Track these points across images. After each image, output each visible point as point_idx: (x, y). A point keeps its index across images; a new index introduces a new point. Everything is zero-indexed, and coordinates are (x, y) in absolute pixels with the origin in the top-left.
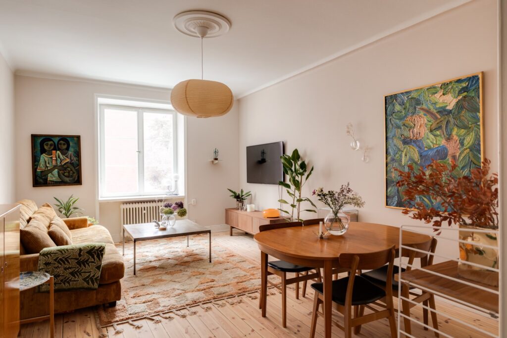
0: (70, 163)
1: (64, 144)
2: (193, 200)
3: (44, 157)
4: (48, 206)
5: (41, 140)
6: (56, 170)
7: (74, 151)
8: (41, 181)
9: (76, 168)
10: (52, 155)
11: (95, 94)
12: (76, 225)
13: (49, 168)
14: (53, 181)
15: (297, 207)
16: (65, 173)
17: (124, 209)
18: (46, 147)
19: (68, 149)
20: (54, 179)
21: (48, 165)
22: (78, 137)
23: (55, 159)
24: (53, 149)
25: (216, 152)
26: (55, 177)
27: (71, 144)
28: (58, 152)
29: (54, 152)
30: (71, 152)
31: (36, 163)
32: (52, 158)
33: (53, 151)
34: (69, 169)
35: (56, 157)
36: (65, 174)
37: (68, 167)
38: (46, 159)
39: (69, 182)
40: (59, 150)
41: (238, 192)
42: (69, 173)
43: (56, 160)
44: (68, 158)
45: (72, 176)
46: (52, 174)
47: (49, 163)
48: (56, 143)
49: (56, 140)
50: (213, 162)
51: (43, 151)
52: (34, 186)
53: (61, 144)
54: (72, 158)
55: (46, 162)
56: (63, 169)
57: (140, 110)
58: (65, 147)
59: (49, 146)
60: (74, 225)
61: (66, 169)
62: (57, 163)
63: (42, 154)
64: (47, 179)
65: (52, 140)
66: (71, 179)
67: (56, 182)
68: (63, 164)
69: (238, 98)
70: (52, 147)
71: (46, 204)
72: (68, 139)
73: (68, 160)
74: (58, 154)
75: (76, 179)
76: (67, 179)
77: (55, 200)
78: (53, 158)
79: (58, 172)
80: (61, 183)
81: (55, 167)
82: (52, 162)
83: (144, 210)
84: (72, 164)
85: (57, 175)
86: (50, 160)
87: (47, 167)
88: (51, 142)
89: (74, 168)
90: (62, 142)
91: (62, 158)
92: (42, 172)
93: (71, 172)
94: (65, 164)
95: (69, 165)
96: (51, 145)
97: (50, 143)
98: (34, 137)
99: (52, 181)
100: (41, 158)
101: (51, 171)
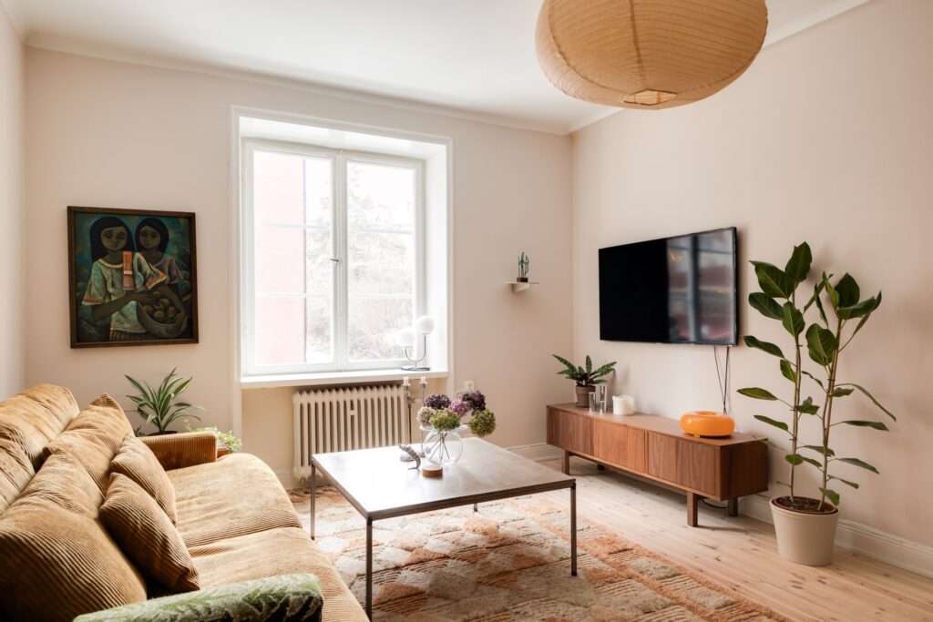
0: (169, 285)
1: (153, 236)
2: (468, 382)
3: (101, 268)
4: (109, 403)
5: (93, 221)
6: (133, 303)
7: (178, 255)
8: (93, 331)
9: (185, 299)
10: (121, 262)
11: (232, 106)
12: (186, 456)
13: (113, 298)
14: (125, 333)
15: (820, 412)
16: (156, 310)
17: (301, 406)
18: (106, 242)
19: (162, 247)
20: (127, 327)
21: (111, 290)
22: (190, 218)
23: (130, 273)
24: (126, 248)
25: (522, 261)
26: (129, 322)
27: (172, 235)
28: (138, 255)
29: (127, 254)
30: (170, 256)
31: (80, 284)
32: (122, 269)
33: (125, 253)
34: (166, 301)
35: (133, 270)
36: (157, 314)
37: (163, 297)
38: (107, 273)
39: (165, 334)
40: (141, 249)
41: (580, 363)
42: (166, 310)
43: (133, 276)
44: (163, 271)
45: (173, 320)
46: (122, 314)
47: (113, 286)
48: (133, 233)
49: (133, 224)
50: (513, 287)
51: (99, 252)
52: (73, 346)
53: (145, 234)
54: (174, 273)
55: (105, 282)
56: (149, 299)
57: (340, 156)
58: (156, 242)
59: (114, 238)
60: (179, 456)
61: (157, 300)
62: (135, 285)
63: (95, 258)
64: (109, 326)
65: (121, 224)
66: (171, 326)
67: (130, 334)
68: (149, 288)
69: (572, 130)
70: (123, 243)
71: (104, 397)
72: (163, 220)
73: (164, 278)
74: (139, 261)
75: (184, 326)
76: (161, 328)
77: (129, 382)
78: (125, 272)
79: (138, 309)
80: (145, 337)
81: (129, 295)
82: (122, 282)
83: (352, 408)
84: (172, 286)
85: (134, 317)
86: (117, 275)
87: (109, 294)
88: (120, 229)
89: (180, 299)
90: (146, 228)
91: (149, 271)
92: (94, 308)
93: (171, 308)
94: (155, 288)
95: (167, 290)
96: (120, 236)
97: (117, 230)
98: (75, 215)
99: (121, 332)
100: (93, 272)
101: (119, 305)
